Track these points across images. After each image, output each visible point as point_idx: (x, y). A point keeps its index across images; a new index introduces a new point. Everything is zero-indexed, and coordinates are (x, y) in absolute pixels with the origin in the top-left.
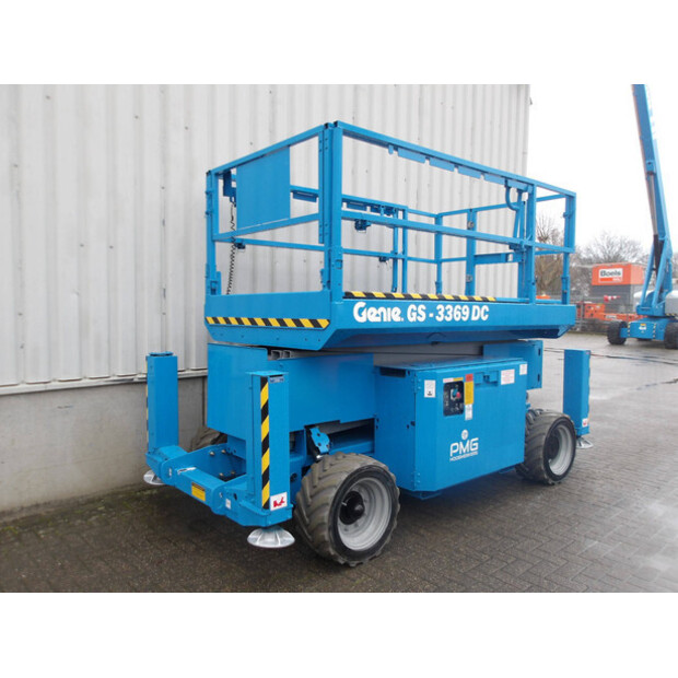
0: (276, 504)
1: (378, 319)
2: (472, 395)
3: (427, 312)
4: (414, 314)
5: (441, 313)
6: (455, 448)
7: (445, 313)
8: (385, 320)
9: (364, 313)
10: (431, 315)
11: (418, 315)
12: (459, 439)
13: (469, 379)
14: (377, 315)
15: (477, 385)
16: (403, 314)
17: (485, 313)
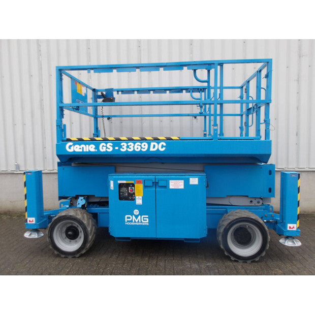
0: (30, 221)
1: (81, 150)
2: (142, 192)
3: (113, 147)
4: (104, 148)
5: (125, 147)
6: (129, 218)
7: (128, 147)
8: (85, 150)
9: (72, 148)
10: (117, 148)
11: (107, 148)
12: (132, 214)
13: (139, 182)
14: (80, 148)
15: (145, 187)
16: (97, 147)
17: (163, 146)
